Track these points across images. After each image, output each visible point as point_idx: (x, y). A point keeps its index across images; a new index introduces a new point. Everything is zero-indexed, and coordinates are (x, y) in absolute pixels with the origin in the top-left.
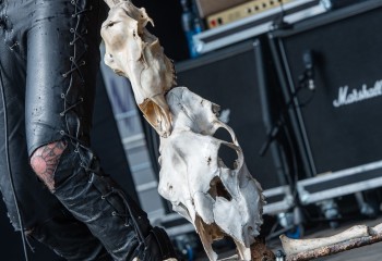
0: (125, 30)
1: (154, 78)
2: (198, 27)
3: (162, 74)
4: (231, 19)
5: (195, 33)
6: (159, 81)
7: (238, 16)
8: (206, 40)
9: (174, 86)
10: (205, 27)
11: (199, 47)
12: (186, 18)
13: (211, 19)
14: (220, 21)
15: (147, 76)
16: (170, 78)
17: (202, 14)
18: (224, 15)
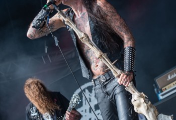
0: (140, 102)
1: (153, 114)
2: (159, 92)
3: (154, 112)
4: (169, 88)
5: (159, 93)
6: (154, 114)
7: (171, 86)
8: (162, 95)
9: (158, 114)
10: (162, 91)
11: (161, 98)
12: (155, 90)
13: (163, 89)
14: (166, 89)
15: (150, 114)
16: (157, 113)
17: (160, 88)
18: (167, 87)
